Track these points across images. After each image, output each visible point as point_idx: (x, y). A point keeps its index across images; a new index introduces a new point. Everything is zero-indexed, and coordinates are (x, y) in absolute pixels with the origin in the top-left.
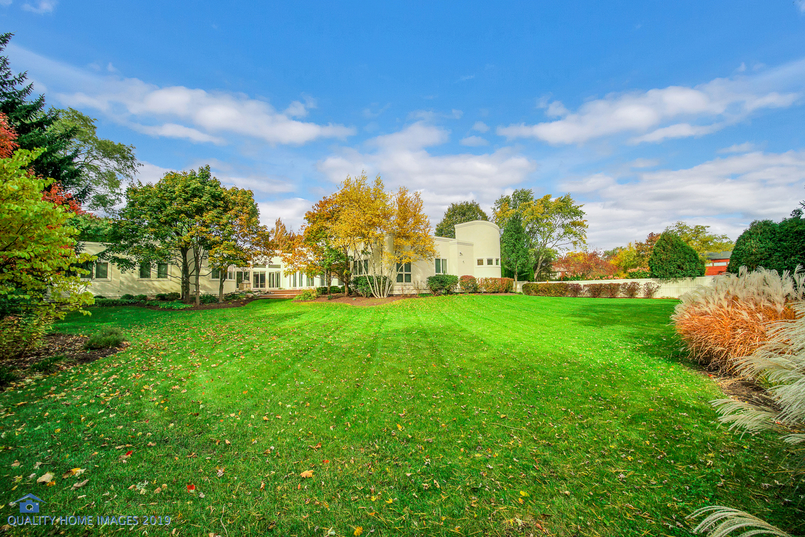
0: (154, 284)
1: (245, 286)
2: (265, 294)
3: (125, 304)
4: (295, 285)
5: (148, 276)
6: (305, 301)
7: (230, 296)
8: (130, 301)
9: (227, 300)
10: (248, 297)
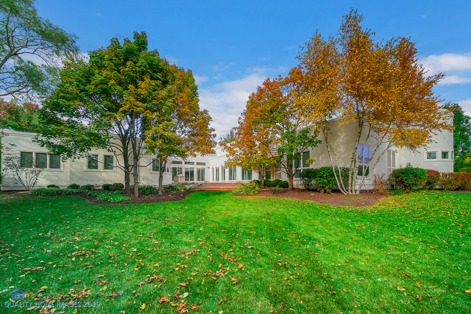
0: (101, 176)
1: (179, 179)
2: (199, 186)
3: (69, 194)
4: (218, 179)
5: (96, 167)
6: (247, 195)
7: (168, 188)
8: (75, 191)
9: (166, 192)
10: (185, 189)
